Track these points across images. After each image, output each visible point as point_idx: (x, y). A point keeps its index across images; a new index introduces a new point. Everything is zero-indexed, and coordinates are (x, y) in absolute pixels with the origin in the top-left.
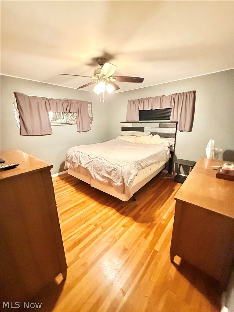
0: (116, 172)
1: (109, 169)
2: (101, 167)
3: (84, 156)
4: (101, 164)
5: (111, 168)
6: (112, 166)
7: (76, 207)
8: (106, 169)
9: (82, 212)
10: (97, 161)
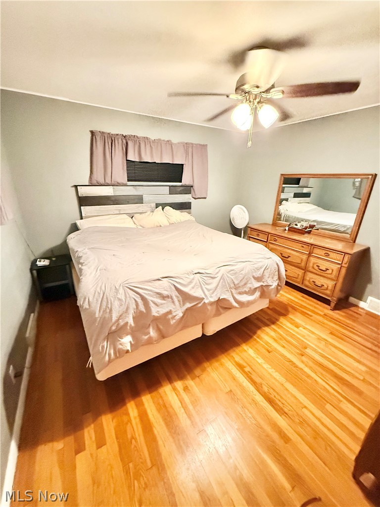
0: (269, 270)
1: (259, 272)
2: (246, 277)
3: (189, 280)
4: (243, 272)
5: (261, 268)
6: (260, 264)
7: (258, 380)
8: (254, 274)
9: (271, 371)
10: (230, 271)
